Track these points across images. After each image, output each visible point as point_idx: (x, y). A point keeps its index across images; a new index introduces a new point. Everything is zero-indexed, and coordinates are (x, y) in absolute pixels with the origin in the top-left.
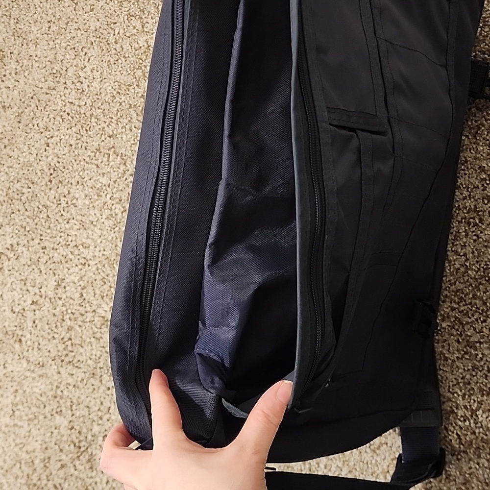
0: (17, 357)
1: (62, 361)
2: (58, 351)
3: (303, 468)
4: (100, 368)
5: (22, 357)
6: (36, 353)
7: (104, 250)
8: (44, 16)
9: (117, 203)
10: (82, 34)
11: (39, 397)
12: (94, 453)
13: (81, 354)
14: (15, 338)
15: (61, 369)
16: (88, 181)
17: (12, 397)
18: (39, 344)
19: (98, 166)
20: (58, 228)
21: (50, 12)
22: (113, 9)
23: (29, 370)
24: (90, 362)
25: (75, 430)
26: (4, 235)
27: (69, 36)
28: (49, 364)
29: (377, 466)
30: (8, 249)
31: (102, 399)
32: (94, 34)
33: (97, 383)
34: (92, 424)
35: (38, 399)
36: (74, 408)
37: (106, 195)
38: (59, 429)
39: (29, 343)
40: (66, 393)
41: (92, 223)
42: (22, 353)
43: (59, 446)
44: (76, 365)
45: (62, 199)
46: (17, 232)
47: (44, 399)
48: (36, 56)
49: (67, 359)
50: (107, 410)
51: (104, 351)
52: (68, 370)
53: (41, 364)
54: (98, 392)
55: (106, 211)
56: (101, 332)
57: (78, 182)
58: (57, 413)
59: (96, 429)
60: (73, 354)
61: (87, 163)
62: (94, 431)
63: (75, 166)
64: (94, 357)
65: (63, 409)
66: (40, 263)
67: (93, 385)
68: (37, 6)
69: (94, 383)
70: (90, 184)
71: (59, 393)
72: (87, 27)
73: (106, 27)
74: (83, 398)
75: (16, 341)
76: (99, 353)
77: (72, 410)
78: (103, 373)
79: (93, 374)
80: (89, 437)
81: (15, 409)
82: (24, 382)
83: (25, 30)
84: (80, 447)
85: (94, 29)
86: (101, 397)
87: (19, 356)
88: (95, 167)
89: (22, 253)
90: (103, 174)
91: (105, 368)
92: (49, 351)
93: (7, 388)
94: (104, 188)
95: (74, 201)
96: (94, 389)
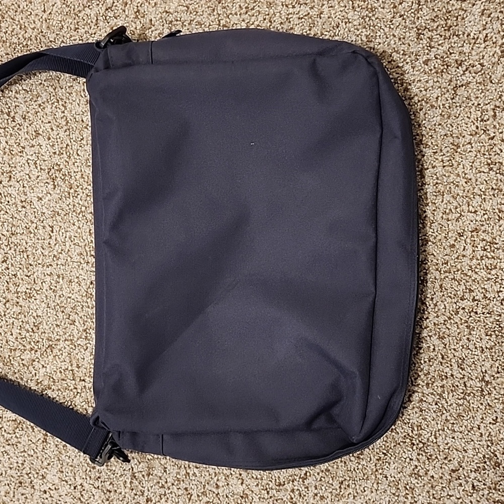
3: (293, 496)
4: (27, 474)
24: (13, 472)
29: (365, 469)
33: (29, 490)
51: (26, 455)
54: (32, 500)
56: (16, 437)
64: (15, 464)
67: (23, 495)
69: (24, 491)
76: (20, 460)
78: (32, 478)
79: (21, 483)
91: (33, 472)
96: (26, 498)
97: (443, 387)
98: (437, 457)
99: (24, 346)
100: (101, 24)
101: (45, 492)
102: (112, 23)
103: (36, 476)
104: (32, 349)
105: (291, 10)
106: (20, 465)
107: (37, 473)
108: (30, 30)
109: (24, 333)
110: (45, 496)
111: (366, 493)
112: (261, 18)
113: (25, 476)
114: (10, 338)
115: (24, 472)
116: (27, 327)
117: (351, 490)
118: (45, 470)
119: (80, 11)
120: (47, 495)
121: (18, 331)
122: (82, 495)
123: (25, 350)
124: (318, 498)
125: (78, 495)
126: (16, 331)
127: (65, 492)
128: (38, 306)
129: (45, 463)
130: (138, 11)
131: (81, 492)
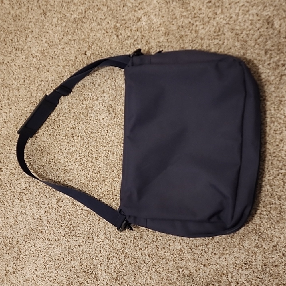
0: (41, 240)
1: (69, 235)
2: (66, 231)
4: (91, 234)
5: (44, 239)
6: (53, 236)
7: (81, 180)
8: (19, 76)
9: (83, 158)
10: (45, 83)
11: (59, 255)
12: (96, 273)
13: (79, 230)
14: (38, 231)
15: (69, 240)
16: (65, 150)
17: (43, 259)
18: (54, 231)
19: (68, 143)
20: (52, 175)
21: (23, 74)
22: (60, 70)
23: (50, 244)
24: (85, 233)
25: (84, 265)
26: (20, 183)
27: (37, 85)
28: (61, 239)
30: (24, 190)
31: (96, 248)
32: (52, 82)
33: (91, 241)
34: (92, 261)
35: (59, 257)
36: (81, 255)
37: (76, 155)
38: (75, 267)
39: (47, 232)
40: (74, 249)
41: (71, 169)
42: (45, 237)
43: (76, 275)
44: (77, 236)
45: (51, 161)
46: (28, 180)
47: (63, 256)
48: (19, 95)
49: (72, 234)
50: (99, 252)
51: (91, 226)
52: (73, 239)
53: (57, 240)
54: (93, 245)
55: (78, 162)
56: (88, 218)
57: (59, 152)
58: (72, 260)
59: (95, 262)
60: (75, 231)
61: (62, 142)
62: (94, 263)
63: (55, 144)
64: (87, 229)
65: (75, 258)
66: (45, 193)
68: (14, 71)
69: (89, 241)
70: (66, 151)
71: (71, 250)
72: (47, 79)
73: (58, 78)
74: (85, 250)
75: (39, 232)
76: (89, 227)
77: (80, 257)
79: (88, 237)
80: (92, 267)
81: (46, 265)
82: (48, 250)
83: (9, 83)
84: (88, 273)
85: (51, 80)
86: (95, 247)
87: (43, 239)
88: (67, 143)
89: (33, 190)
90: (72, 146)
91: (94, 233)
92: (61, 233)
93: (38, 256)
94: (74, 152)
95: (59, 161)
96: (90, 244)
97: (271, 208)
98: (267, 240)
99: (93, 179)
100: (132, 47)
101: (98, 242)
102: (136, 46)
103: (95, 235)
104: (96, 181)
105: (211, 41)
106: (89, 230)
107: (95, 234)
108: (103, 49)
109: (93, 174)
110: (98, 244)
111: (234, 253)
112: (198, 45)
113: (91, 235)
114: (88, 176)
115: (90, 233)
116: (95, 171)
117: (227, 252)
118: (99, 233)
119: (124, 42)
120: (99, 244)
121: (91, 173)
122: (113, 245)
123: (94, 181)
124: (213, 254)
125: (111, 244)
126: (90, 173)
127: (106, 243)
128: (100, 163)
129: (99, 230)
130: (147, 42)
131: (113, 243)
